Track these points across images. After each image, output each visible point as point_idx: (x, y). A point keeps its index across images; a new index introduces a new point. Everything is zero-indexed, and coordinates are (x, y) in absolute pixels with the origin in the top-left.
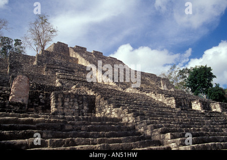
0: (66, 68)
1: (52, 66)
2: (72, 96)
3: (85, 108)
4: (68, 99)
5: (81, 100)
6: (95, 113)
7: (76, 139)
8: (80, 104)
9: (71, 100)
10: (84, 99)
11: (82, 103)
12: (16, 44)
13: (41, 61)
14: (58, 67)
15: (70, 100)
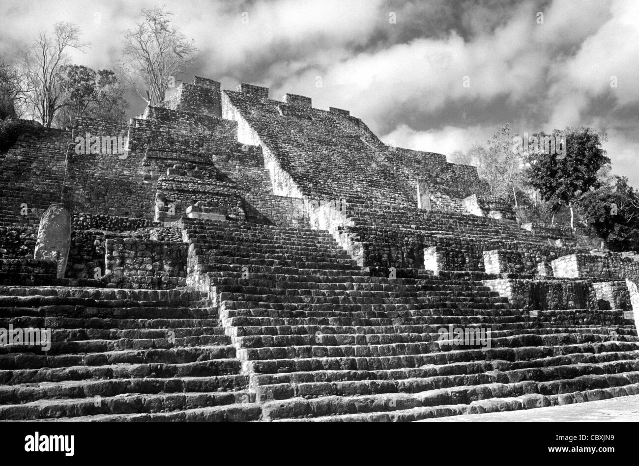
0: (194, 155)
1: (160, 154)
2: (140, 248)
3: (167, 268)
4: (133, 253)
5: (158, 254)
6: (185, 277)
7: (88, 330)
8: (156, 261)
9: (138, 254)
10: (165, 251)
11: (160, 260)
12: (102, 84)
13: (139, 140)
14: (174, 155)
15: (136, 254)
